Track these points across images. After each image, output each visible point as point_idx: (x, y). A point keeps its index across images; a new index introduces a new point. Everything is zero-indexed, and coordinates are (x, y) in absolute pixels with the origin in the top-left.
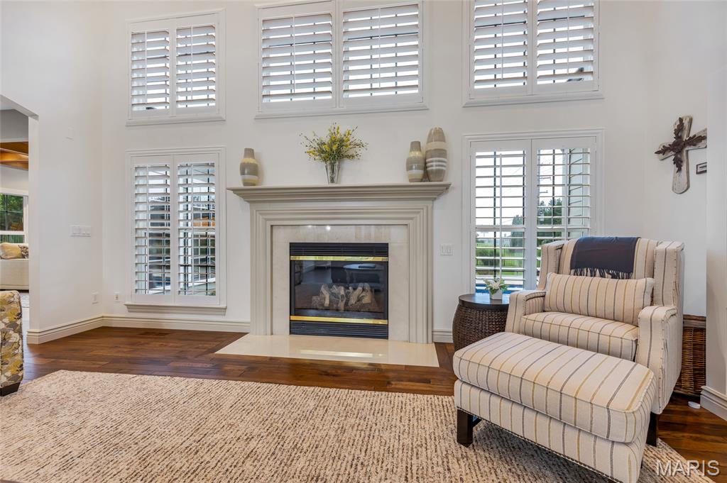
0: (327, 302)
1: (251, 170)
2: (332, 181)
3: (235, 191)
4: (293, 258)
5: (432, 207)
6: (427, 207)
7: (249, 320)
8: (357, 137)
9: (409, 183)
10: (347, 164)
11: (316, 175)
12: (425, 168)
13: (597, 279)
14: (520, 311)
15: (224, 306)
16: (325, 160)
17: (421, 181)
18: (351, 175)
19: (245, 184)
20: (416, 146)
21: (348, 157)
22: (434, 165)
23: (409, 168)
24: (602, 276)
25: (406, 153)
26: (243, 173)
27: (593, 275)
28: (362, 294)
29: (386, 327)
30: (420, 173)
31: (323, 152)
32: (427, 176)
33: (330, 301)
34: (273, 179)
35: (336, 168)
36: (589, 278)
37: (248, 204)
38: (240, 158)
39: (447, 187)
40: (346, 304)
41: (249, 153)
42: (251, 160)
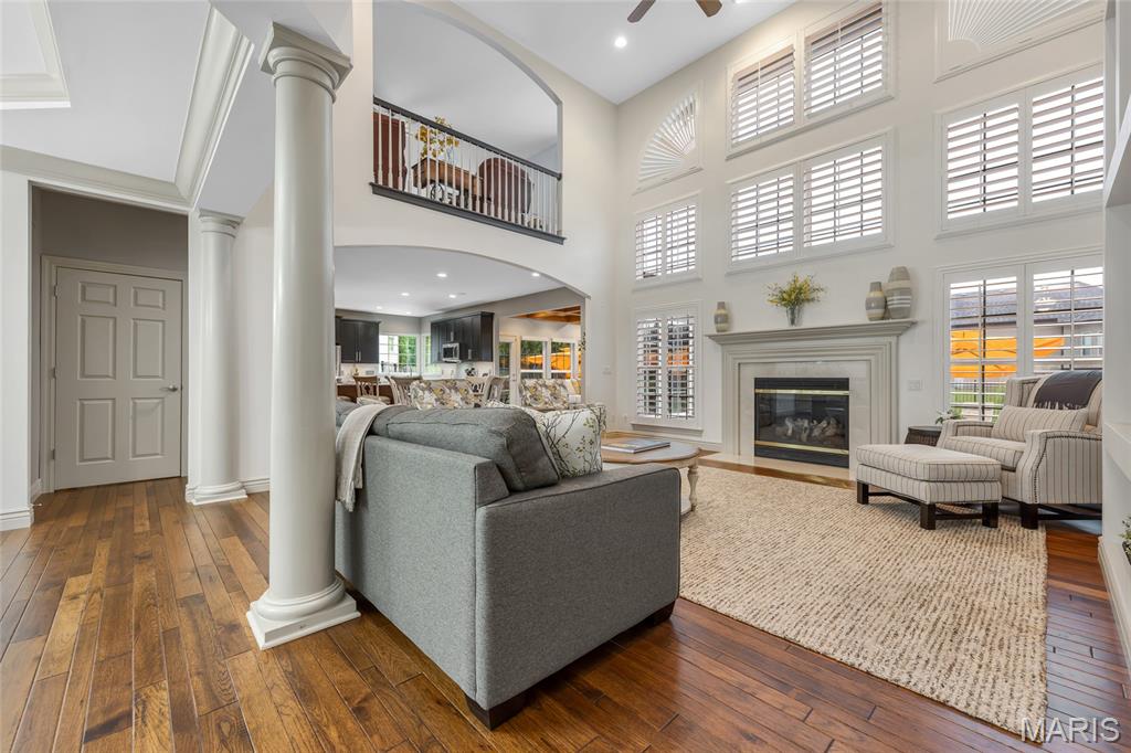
0: (790, 432)
1: (723, 319)
2: (793, 322)
3: (710, 337)
4: (757, 391)
5: (897, 344)
6: (890, 343)
7: (720, 441)
8: (816, 283)
9: (869, 322)
11: (778, 320)
12: (886, 306)
13: (1057, 411)
14: (950, 433)
15: (700, 428)
16: (785, 305)
17: (883, 318)
18: (811, 318)
19: (718, 331)
20: (877, 286)
21: (808, 300)
22: (894, 302)
23: (868, 307)
24: (1061, 408)
25: (865, 293)
26: (716, 322)
27: (1053, 407)
28: (826, 427)
29: (847, 457)
30: (880, 312)
31: (784, 299)
32: (887, 312)
33: (793, 431)
34: (739, 327)
35: (796, 312)
36: (1049, 411)
37: (720, 347)
38: (714, 311)
39: (914, 324)
40: (809, 436)
41: (721, 305)
42: (723, 312)
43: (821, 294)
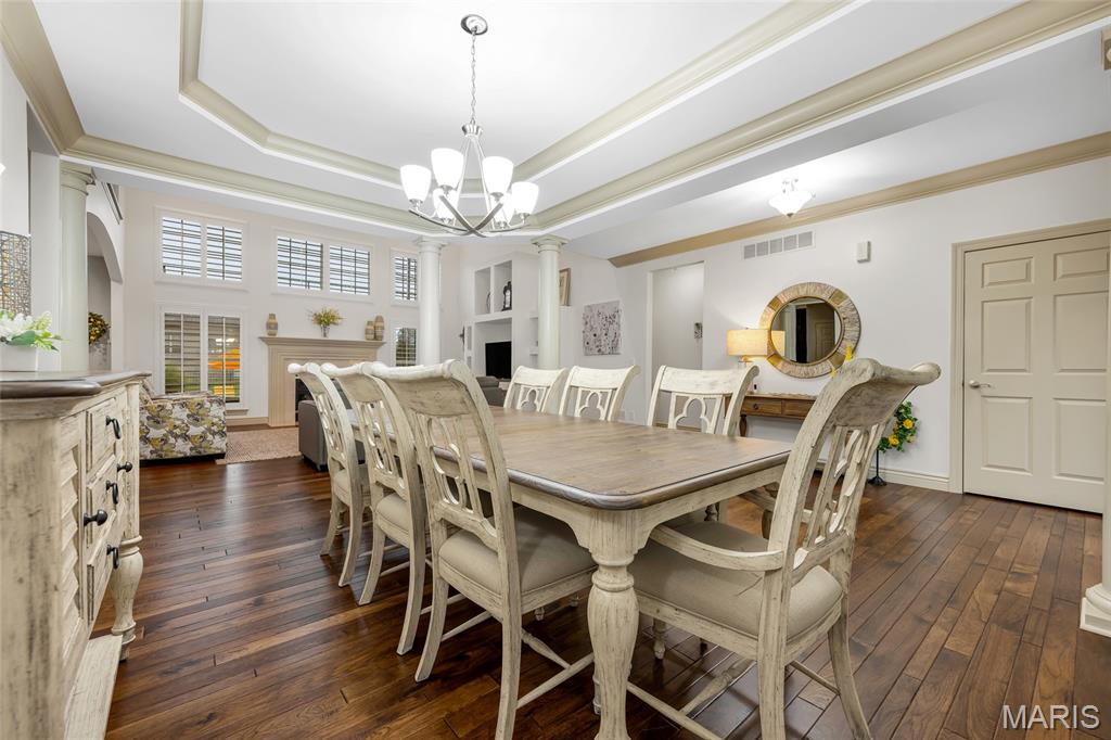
1: (272, 326)
2: (325, 335)
3: (262, 339)
6: (375, 352)
9: (365, 341)
10: (331, 326)
12: (374, 334)
15: (246, 408)
16: (319, 324)
17: (371, 340)
19: (268, 334)
20: (369, 323)
21: (335, 324)
22: (379, 332)
23: (367, 334)
25: (365, 326)
30: (371, 336)
31: (318, 319)
32: (375, 338)
34: (282, 333)
35: (326, 329)
38: (265, 319)
41: (272, 316)
42: (273, 321)
43: (339, 321)
